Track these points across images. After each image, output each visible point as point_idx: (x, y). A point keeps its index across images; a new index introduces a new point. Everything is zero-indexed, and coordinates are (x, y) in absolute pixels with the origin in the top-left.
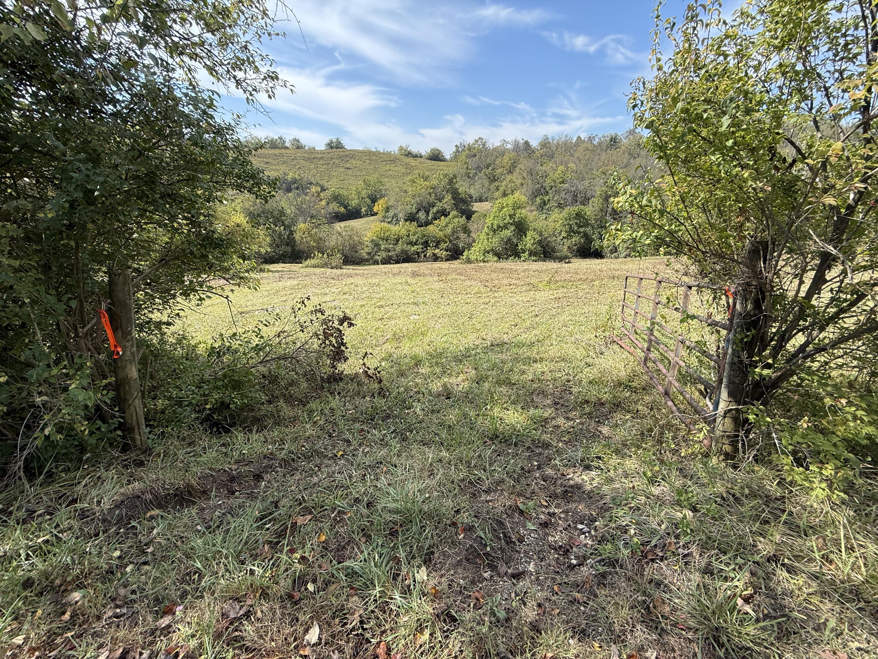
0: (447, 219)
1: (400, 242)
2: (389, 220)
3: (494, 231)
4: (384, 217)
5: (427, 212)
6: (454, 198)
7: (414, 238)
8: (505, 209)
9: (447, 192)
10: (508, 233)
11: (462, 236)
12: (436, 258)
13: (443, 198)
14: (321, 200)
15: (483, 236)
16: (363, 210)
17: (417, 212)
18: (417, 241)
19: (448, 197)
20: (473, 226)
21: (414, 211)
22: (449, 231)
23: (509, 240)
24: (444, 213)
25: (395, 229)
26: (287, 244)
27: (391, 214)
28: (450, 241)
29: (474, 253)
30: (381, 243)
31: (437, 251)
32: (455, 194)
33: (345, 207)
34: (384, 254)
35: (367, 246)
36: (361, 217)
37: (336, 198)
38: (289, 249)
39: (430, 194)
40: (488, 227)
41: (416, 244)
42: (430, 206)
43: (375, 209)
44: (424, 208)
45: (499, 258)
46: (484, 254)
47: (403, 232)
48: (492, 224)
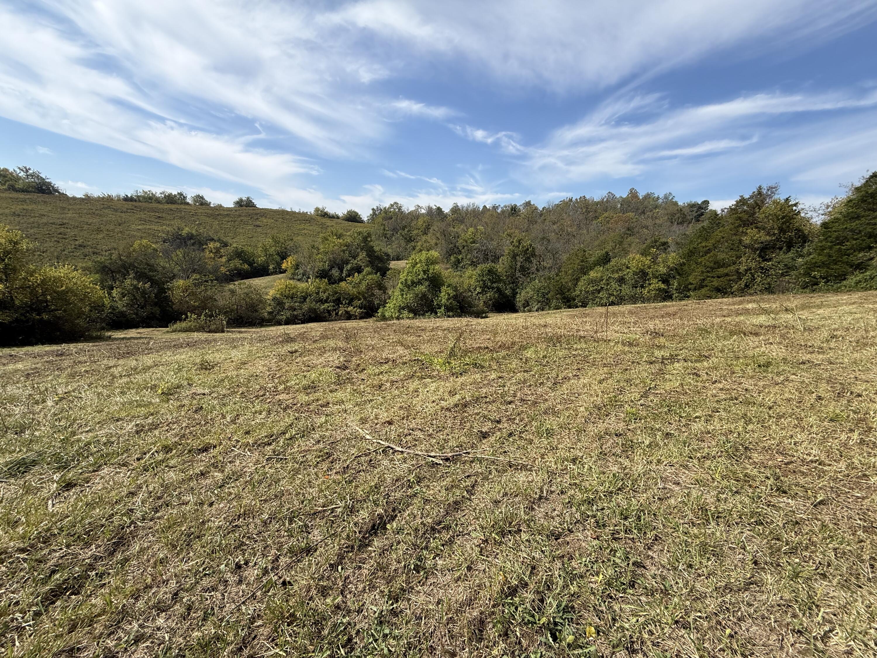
0: (361, 276)
1: (307, 300)
2: (299, 277)
3: (408, 287)
4: (293, 274)
5: (341, 270)
6: (368, 255)
7: (324, 296)
8: (419, 265)
9: (362, 249)
10: (422, 288)
11: (377, 292)
12: (349, 317)
13: (357, 255)
14: (221, 257)
15: (397, 293)
16: (271, 268)
17: (331, 269)
18: (328, 298)
19: (363, 255)
20: (388, 284)
21: (327, 267)
22: (363, 287)
23: (424, 295)
24: (359, 270)
25: (302, 285)
26: (156, 304)
27: (301, 271)
28: (365, 298)
29: (390, 308)
30: (285, 301)
31: (350, 308)
32: (370, 251)
33: (251, 264)
34: (288, 314)
35: (270, 305)
36: (268, 275)
37: (239, 254)
38: (157, 310)
39: (344, 251)
40: (402, 283)
41: (326, 301)
42: (344, 263)
43: (284, 266)
44: (338, 265)
45: (415, 314)
46: (399, 311)
47: (312, 288)
48: (406, 280)
